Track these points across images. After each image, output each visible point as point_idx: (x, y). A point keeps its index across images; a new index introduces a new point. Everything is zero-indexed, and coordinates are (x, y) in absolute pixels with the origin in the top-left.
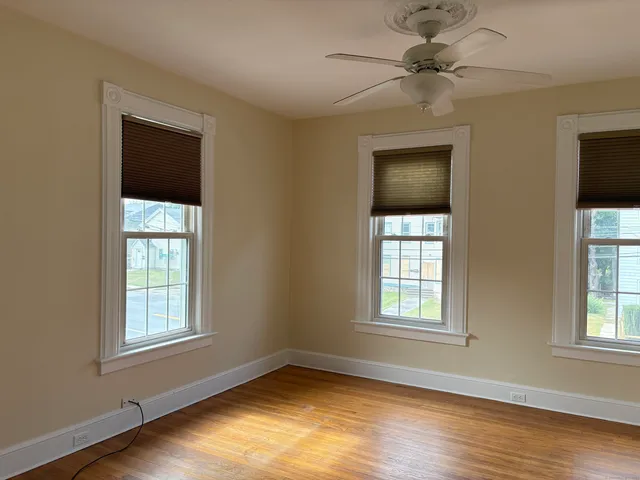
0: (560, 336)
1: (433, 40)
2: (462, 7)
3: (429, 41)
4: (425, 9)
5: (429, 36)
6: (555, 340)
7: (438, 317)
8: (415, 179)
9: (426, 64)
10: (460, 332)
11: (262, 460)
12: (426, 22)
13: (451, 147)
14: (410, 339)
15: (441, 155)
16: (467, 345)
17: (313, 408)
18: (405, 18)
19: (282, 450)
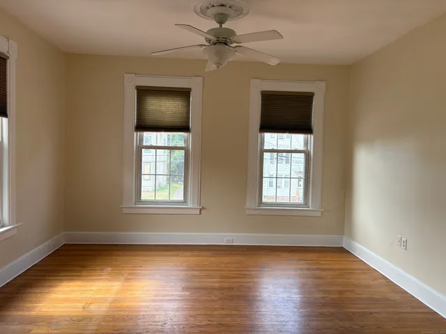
0: (250, 204)
1: (224, 26)
2: (243, 10)
3: (221, 26)
4: (222, 5)
5: (221, 23)
6: (248, 205)
7: (181, 198)
8: (166, 108)
9: (222, 40)
10: (196, 206)
11: (99, 309)
12: (222, 14)
13: (190, 89)
14: (164, 214)
15: (184, 94)
16: (200, 213)
17: (110, 269)
18: (208, 8)
19: (110, 299)
